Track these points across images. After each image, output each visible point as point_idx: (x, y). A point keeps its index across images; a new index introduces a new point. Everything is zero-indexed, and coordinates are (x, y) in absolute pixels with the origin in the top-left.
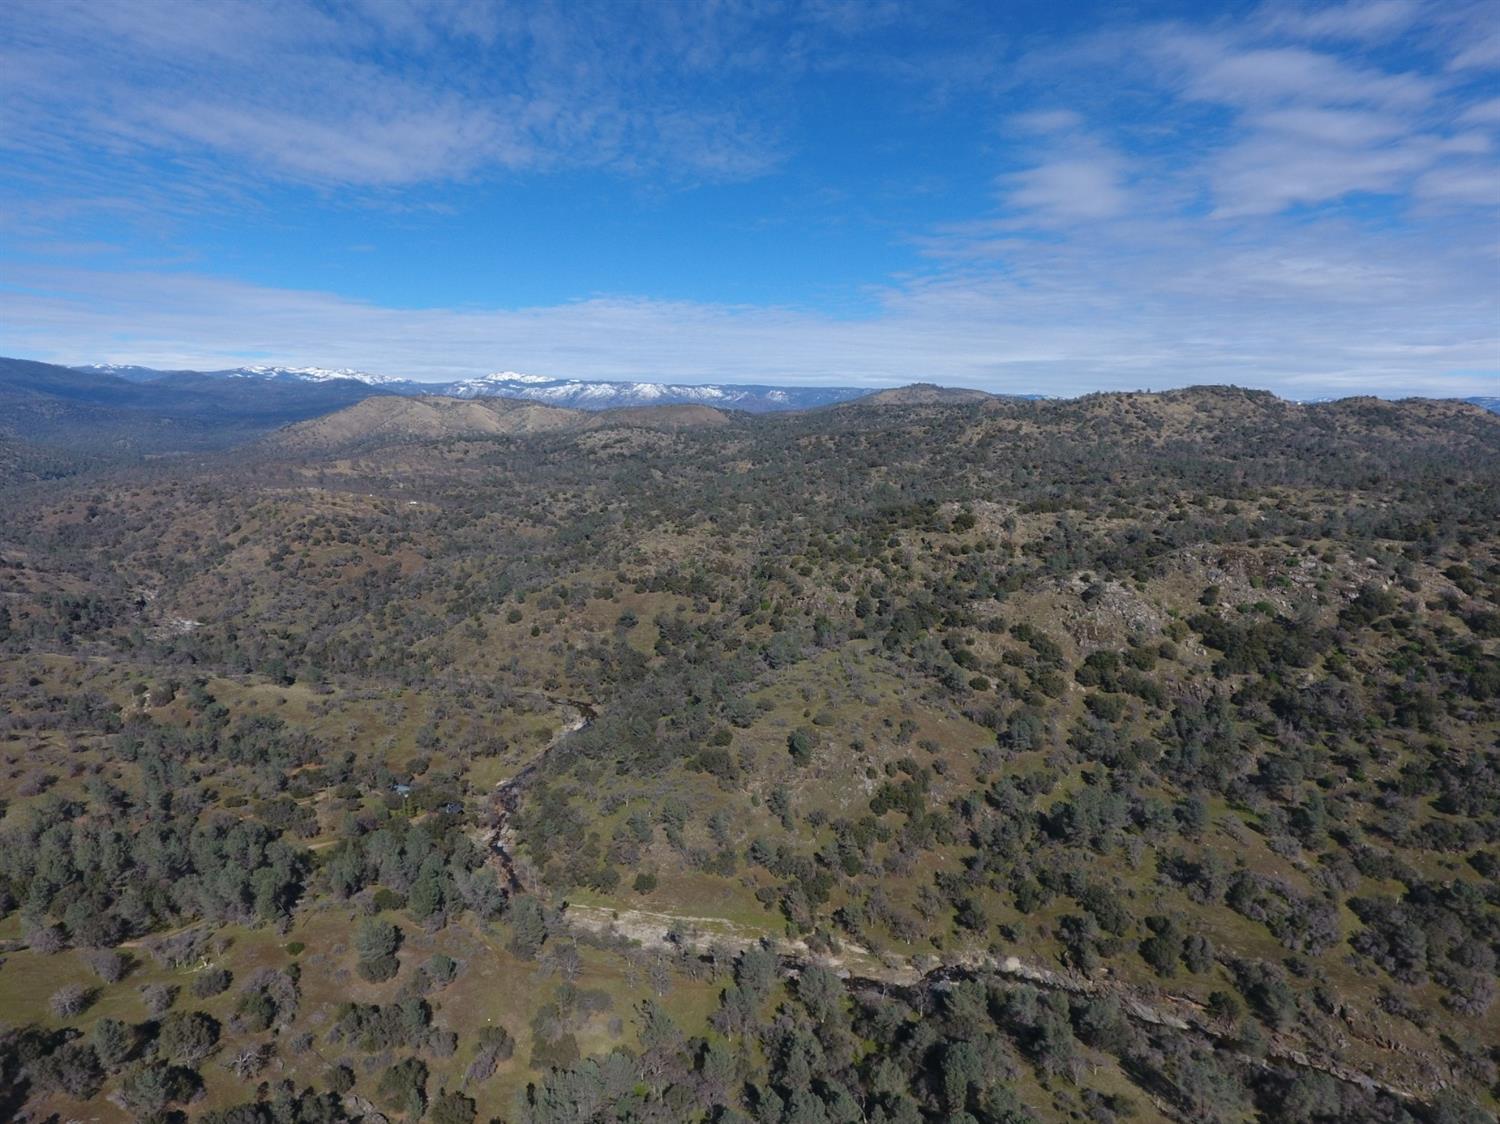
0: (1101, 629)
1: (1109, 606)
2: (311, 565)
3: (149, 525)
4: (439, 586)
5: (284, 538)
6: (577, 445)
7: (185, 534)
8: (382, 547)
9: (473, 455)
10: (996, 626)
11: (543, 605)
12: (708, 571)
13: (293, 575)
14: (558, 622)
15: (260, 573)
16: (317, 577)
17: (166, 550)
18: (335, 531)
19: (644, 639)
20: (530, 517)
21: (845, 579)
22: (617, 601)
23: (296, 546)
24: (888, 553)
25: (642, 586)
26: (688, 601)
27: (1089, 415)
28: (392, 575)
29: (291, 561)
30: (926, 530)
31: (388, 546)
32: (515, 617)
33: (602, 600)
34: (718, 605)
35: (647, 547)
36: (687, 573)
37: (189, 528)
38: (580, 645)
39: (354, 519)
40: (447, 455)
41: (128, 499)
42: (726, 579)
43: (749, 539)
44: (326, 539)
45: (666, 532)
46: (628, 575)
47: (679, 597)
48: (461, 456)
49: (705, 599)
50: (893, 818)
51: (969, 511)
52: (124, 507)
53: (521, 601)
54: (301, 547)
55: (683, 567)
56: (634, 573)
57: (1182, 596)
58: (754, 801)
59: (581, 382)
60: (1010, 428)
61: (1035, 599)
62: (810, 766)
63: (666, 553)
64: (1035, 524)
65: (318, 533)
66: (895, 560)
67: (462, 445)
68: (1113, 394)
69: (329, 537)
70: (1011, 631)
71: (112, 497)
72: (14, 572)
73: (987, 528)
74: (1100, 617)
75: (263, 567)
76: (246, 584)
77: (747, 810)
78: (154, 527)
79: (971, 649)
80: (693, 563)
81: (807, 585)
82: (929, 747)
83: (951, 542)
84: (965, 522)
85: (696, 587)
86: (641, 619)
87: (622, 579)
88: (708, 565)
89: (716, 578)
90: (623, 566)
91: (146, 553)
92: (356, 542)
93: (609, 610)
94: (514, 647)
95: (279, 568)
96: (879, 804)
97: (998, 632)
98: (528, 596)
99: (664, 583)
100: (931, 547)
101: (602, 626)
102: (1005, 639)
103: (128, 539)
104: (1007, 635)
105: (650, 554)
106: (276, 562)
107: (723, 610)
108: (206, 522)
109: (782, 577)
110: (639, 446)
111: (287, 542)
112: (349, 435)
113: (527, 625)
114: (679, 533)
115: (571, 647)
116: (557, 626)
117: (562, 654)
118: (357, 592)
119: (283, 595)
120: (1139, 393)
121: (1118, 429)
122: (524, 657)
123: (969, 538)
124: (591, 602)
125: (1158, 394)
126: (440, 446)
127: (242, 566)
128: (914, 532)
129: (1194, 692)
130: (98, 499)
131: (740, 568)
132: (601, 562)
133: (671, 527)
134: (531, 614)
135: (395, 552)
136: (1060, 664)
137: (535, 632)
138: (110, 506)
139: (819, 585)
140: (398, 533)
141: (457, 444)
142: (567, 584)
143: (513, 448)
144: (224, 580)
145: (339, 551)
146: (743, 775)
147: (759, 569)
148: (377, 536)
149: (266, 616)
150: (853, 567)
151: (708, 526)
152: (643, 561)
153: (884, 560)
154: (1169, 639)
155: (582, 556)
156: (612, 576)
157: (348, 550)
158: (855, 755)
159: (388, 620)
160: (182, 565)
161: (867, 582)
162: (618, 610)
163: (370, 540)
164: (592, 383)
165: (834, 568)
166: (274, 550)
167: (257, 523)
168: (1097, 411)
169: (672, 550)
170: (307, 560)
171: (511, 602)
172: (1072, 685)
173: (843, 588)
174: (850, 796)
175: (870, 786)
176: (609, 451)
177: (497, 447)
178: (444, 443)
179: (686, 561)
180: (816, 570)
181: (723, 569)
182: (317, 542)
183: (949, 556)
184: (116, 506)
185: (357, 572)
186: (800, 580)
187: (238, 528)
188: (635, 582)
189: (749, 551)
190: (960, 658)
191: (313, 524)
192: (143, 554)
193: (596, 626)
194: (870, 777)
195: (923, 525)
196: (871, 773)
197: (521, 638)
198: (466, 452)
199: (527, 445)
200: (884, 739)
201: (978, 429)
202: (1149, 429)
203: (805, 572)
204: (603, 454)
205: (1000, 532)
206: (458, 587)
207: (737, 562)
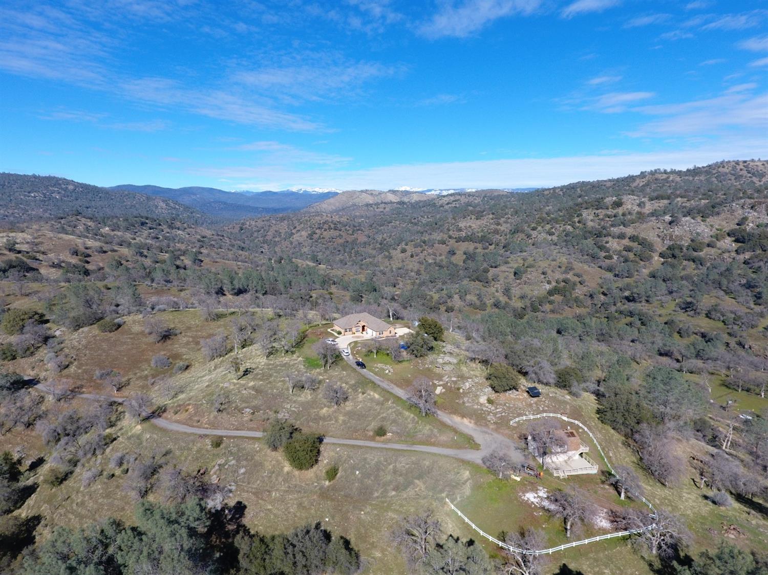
0: (677, 236)
1: (683, 226)
2: (323, 238)
3: (262, 230)
4: (373, 243)
5: (313, 228)
6: (435, 203)
7: (276, 231)
8: (350, 232)
9: (387, 209)
10: (621, 236)
11: (416, 246)
12: (489, 233)
13: (316, 241)
14: (422, 252)
15: (304, 241)
16: (325, 243)
17: (269, 238)
18: (332, 226)
19: (458, 259)
20: (412, 223)
21: (553, 230)
22: (447, 245)
23: (317, 231)
24: (576, 219)
25: (458, 240)
26: (479, 246)
27: (714, 172)
28: (354, 242)
29: (316, 236)
30: (597, 209)
31: (353, 232)
32: (403, 251)
33: (441, 245)
34: (493, 246)
35: (462, 224)
36: (480, 235)
37: (277, 229)
38: (430, 261)
39: (340, 222)
40: (376, 209)
41: (254, 223)
42: (497, 236)
43: (509, 220)
44: (329, 229)
45: (471, 219)
46: (453, 235)
47: (475, 244)
48: (382, 210)
49: (487, 244)
50: (557, 298)
51: (620, 199)
52: (252, 226)
53: (406, 245)
54: (320, 232)
55: (478, 232)
56: (456, 234)
57: (727, 223)
58: (497, 291)
59: (440, 190)
60: (662, 178)
61: (644, 226)
62: (522, 280)
63: (470, 227)
64: (657, 204)
65: (326, 226)
66: (579, 222)
67: (383, 205)
68: (734, 161)
69: (330, 228)
70: (629, 238)
71: (248, 223)
72: (221, 238)
73: (629, 207)
74: (677, 231)
75: (305, 238)
76: (299, 244)
77: (494, 293)
78: (264, 230)
79: (608, 245)
80: (482, 231)
81: (534, 234)
82: (578, 276)
83: (609, 213)
84: (618, 204)
85: (483, 239)
86: (458, 252)
87: (450, 237)
88: (489, 231)
89: (493, 236)
90: (451, 233)
91: (262, 239)
92: (340, 230)
93: (444, 249)
94: (403, 261)
95: (311, 239)
96: (551, 293)
97: (622, 239)
98: (410, 243)
99: (469, 239)
100: (598, 216)
101: (441, 255)
102: (626, 242)
103: (255, 235)
104: (627, 240)
105: (463, 227)
106: (310, 236)
107: (495, 248)
108: (283, 227)
109: (523, 231)
110: (464, 203)
111: (314, 229)
112: (334, 208)
113: (409, 253)
114: (477, 219)
115: (427, 261)
116: (421, 254)
117: (423, 264)
118: (340, 248)
119: (313, 248)
120: (753, 161)
121: (733, 178)
122: (407, 265)
123: (620, 211)
124: (436, 245)
125: (765, 161)
126: (373, 206)
127: (298, 239)
128: (591, 210)
129: (723, 260)
130: (243, 224)
131: (504, 231)
132: (441, 231)
133: (473, 217)
134: (410, 249)
135: (356, 234)
136: (652, 250)
137: (412, 256)
138: (247, 226)
139: (540, 234)
140: (357, 228)
141: (381, 205)
142: (426, 239)
143: (405, 206)
144: (291, 243)
145: (333, 233)
146: (493, 282)
147: (513, 231)
148: (348, 228)
149: (307, 253)
150: (558, 226)
151: (491, 216)
152: (460, 230)
153: (574, 222)
154: (714, 239)
155: (434, 230)
156: (446, 236)
157: (337, 233)
158: (543, 276)
159: (353, 255)
160: (275, 241)
161: (564, 231)
162: (448, 249)
163: (346, 230)
164: (445, 190)
165: (548, 227)
166: (309, 232)
167: (302, 225)
168: (721, 169)
169: (474, 225)
170: (321, 236)
171: (403, 245)
172: (656, 258)
173: (551, 234)
174: (539, 290)
175: (548, 287)
176: (450, 205)
177: (398, 206)
178: (375, 204)
179: (479, 230)
180: (539, 228)
181: (496, 232)
182: (325, 230)
183: (608, 219)
184: (250, 226)
185: (341, 241)
186: (532, 232)
187: (295, 228)
188: (456, 238)
189: (509, 225)
190: (601, 248)
191: (324, 223)
192: (261, 239)
193: (438, 254)
194: (548, 284)
195: (596, 207)
196: (549, 282)
197: (406, 258)
198: (385, 208)
199: (412, 205)
200: (556, 272)
201: (644, 180)
202: (754, 178)
203: (534, 229)
204: (446, 207)
205: (637, 209)
206: (381, 244)
207: (502, 228)
